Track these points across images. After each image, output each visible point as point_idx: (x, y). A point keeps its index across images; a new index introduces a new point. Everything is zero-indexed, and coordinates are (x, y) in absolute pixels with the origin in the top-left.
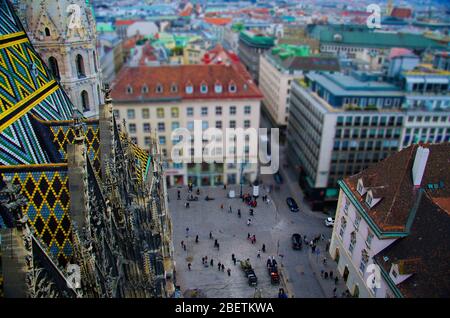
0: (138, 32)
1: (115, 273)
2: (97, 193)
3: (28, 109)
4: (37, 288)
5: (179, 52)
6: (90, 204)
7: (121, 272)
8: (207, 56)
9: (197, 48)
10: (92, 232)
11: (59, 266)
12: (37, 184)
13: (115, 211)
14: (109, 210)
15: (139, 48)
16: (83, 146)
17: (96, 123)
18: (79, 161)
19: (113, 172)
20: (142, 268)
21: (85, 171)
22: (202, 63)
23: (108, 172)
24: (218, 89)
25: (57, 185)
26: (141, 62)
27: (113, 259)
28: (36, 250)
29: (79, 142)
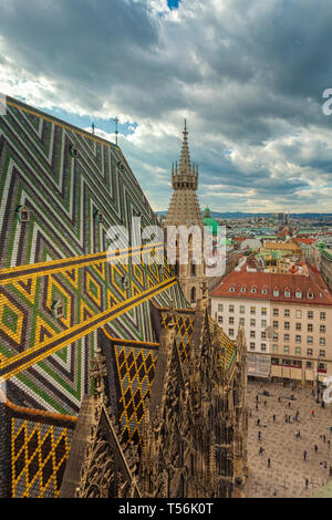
0: (248, 247)
1: (180, 464)
2: (179, 374)
3: (150, 297)
4: (93, 463)
5: (274, 263)
6: (170, 384)
7: (187, 463)
8: (293, 267)
9: (288, 260)
10: (165, 412)
11: (121, 443)
12: (135, 359)
13: (193, 394)
14: (187, 392)
15: (245, 258)
16: (173, 331)
17: (193, 313)
18: (167, 343)
19: (197, 357)
20: (208, 463)
21: (170, 352)
22: (289, 273)
23: (193, 356)
24: (299, 295)
25: (149, 361)
26: (244, 268)
27: (181, 445)
28: (103, 420)
29: (171, 327)
